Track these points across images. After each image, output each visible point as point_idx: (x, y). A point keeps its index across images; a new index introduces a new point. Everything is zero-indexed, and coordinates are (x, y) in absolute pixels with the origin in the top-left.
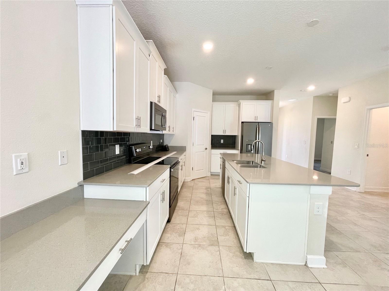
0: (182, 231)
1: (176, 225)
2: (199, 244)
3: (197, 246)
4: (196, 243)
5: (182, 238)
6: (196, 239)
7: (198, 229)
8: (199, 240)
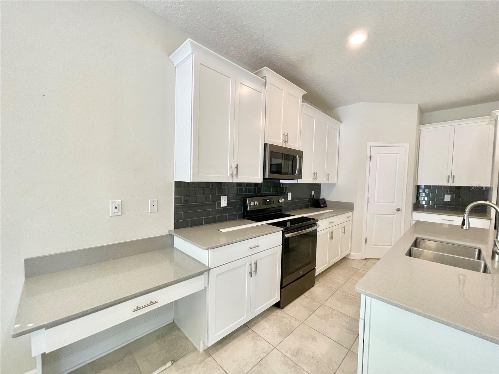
0: (288, 329)
1: (287, 317)
2: (296, 363)
3: (290, 363)
4: (293, 359)
5: (280, 339)
6: (297, 352)
7: (314, 339)
8: (301, 357)
